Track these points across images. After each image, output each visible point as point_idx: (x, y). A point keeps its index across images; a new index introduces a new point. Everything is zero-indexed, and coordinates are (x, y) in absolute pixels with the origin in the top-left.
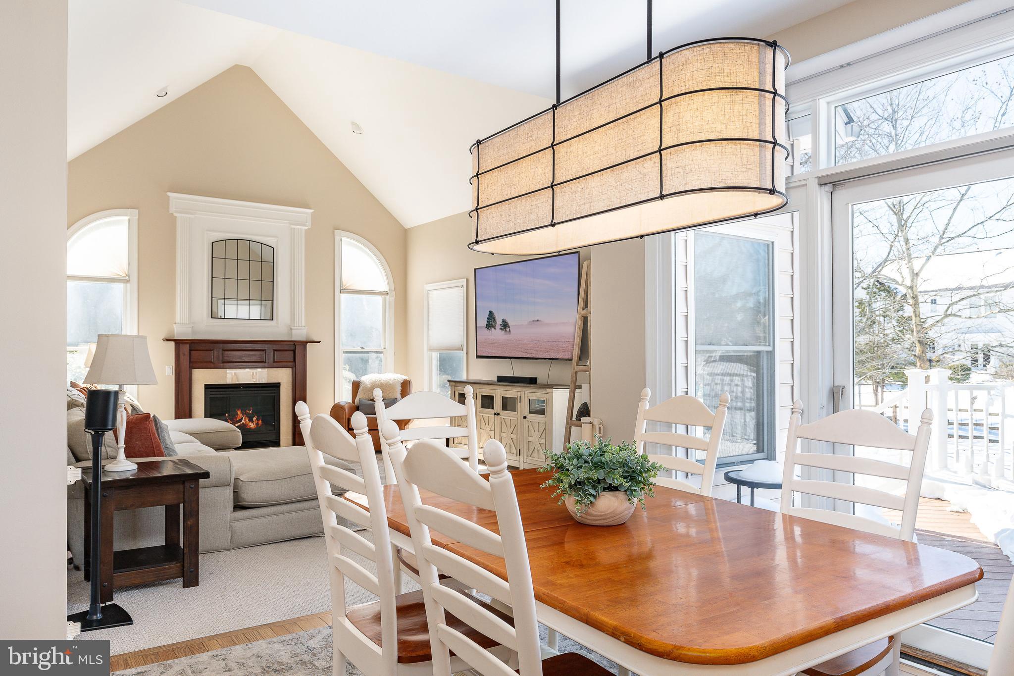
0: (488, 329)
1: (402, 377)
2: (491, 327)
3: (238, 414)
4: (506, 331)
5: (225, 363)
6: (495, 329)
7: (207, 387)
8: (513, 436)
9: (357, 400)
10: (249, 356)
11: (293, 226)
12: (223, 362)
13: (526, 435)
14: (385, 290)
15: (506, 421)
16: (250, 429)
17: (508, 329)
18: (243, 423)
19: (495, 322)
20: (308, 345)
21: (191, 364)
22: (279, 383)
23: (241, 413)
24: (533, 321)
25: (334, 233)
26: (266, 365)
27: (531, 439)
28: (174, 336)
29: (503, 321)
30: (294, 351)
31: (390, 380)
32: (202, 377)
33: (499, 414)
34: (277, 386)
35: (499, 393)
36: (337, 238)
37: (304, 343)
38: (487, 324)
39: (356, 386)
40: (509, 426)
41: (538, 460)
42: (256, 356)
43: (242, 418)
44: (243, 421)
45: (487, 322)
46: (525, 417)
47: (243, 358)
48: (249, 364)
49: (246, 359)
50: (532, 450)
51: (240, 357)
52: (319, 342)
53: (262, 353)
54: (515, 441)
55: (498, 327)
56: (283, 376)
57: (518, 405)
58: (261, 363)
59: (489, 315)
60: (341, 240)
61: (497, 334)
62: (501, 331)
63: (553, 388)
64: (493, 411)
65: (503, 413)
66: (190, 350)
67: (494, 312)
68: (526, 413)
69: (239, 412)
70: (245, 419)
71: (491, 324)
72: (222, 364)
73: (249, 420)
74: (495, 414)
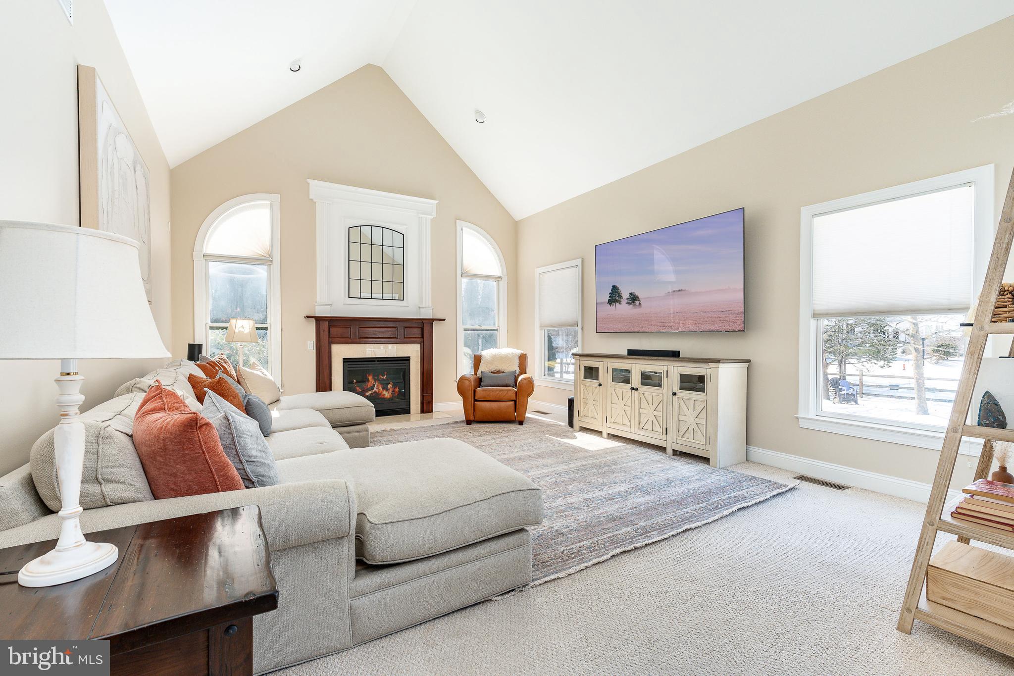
0: (611, 304)
1: (519, 352)
2: (614, 302)
3: (368, 381)
4: (634, 304)
5: (361, 339)
6: (620, 304)
7: (346, 361)
8: (656, 413)
9: (479, 373)
10: (383, 332)
11: (421, 215)
12: (360, 338)
13: (675, 413)
14: (499, 275)
15: (646, 396)
16: (384, 398)
17: (637, 303)
18: (375, 392)
19: (620, 296)
20: (435, 323)
21: (331, 339)
22: (409, 357)
23: (373, 378)
24: (674, 291)
25: (456, 222)
26: (398, 340)
27: (681, 418)
28: (315, 312)
29: (631, 294)
30: (422, 329)
31: (509, 354)
32: (341, 352)
33: (637, 389)
34: (407, 359)
35: (637, 367)
36: (459, 228)
37: (431, 322)
38: (609, 300)
39: (477, 360)
40: (650, 402)
41: (694, 441)
42: (388, 332)
43: (374, 385)
44: (375, 389)
45: (610, 297)
46: (675, 394)
47: (377, 334)
48: (382, 340)
49: (380, 335)
50: (685, 429)
51: (374, 334)
52: (444, 320)
53: (394, 330)
54: (660, 419)
55: (624, 301)
56: (412, 351)
57: (664, 381)
58: (394, 339)
59: (612, 290)
60: (462, 229)
61: (623, 309)
62: (627, 305)
63: (720, 362)
64: (628, 386)
65: (643, 389)
66: (330, 327)
67: (618, 286)
68: (676, 388)
69: (370, 378)
70: (377, 386)
71: (615, 296)
72: (358, 340)
73: (383, 389)
74: (632, 389)
